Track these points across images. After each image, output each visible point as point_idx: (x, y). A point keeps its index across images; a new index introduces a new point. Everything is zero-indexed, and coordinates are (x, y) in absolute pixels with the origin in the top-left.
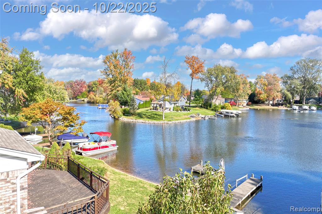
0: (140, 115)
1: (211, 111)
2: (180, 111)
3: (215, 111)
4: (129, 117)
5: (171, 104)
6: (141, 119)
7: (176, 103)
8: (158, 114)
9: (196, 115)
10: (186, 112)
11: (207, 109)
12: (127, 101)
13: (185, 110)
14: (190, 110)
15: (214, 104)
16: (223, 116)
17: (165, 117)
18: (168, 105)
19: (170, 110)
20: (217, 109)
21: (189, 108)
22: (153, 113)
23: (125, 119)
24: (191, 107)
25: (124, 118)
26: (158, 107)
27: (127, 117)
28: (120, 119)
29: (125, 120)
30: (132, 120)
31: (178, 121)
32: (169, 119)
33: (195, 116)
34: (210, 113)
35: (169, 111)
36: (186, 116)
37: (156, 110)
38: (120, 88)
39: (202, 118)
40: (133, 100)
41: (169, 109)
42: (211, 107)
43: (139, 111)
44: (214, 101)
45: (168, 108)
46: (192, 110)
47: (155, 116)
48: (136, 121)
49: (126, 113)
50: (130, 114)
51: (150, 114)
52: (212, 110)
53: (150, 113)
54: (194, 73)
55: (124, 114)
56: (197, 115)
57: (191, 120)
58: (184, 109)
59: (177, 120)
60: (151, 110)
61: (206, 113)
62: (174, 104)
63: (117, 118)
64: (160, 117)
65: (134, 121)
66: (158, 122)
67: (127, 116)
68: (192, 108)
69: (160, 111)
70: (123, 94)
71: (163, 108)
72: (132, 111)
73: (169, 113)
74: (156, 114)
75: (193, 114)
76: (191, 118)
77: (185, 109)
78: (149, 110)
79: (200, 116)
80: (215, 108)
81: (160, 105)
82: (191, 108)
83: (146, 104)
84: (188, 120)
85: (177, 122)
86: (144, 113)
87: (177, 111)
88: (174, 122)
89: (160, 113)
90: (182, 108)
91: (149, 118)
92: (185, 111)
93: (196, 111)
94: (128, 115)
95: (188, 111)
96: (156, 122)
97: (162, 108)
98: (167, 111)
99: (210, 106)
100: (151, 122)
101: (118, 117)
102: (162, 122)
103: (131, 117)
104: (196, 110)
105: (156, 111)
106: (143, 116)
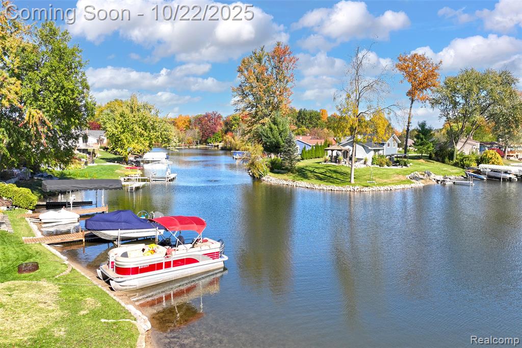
0: (302, 173)
1: (454, 167)
2: (386, 166)
3: (463, 166)
4: (280, 176)
5: (368, 151)
6: (304, 180)
7: (379, 150)
8: (340, 171)
9: (424, 175)
10: (399, 167)
11: (443, 162)
12: (278, 143)
13: (396, 163)
14: (408, 165)
15: (458, 153)
16: (485, 178)
17: (354, 178)
18: (360, 152)
19: (365, 163)
20: (468, 162)
21: (406, 160)
22: (330, 168)
23: (273, 179)
24: (409, 158)
25: (271, 178)
26: (341, 157)
27: (276, 175)
28: (264, 178)
29: (272, 182)
30: (285, 183)
31: (386, 187)
32: (364, 183)
33: (421, 177)
34: (451, 171)
35: (365, 166)
36: (401, 177)
37: (336, 162)
38: (267, 120)
39: (438, 181)
40: (289, 142)
41: (363, 161)
42: (452, 160)
43: (301, 164)
44: (458, 147)
45: (362, 159)
46: (412, 164)
47: (334, 175)
48: (295, 185)
49: (275, 168)
50: (283, 169)
51: (322, 171)
52: (456, 165)
53: (323, 168)
54: (416, 89)
55: (272, 171)
56: (426, 175)
57: (413, 185)
58: (396, 161)
59: (383, 185)
60: (325, 162)
61: (442, 171)
62: (374, 150)
63: (258, 177)
64: (344, 177)
65: (290, 184)
66: (340, 187)
67: (278, 173)
68: (411, 160)
69: (344, 165)
70: (271, 129)
71: (351, 159)
72: (287, 164)
73: (363, 169)
74: (335, 172)
75: (416, 172)
76: (414, 181)
77: (398, 161)
78: (323, 163)
79: (432, 176)
80: (463, 160)
81: (345, 153)
82: (409, 160)
83: (317, 151)
84: (408, 186)
85: (382, 188)
86: (310, 169)
87: (381, 165)
88: (375, 188)
89: (344, 170)
90: (390, 159)
91: (321, 179)
92: (396, 165)
93: (421, 167)
94: (279, 171)
95: (404, 167)
96: (335, 187)
97: (348, 159)
98: (359, 165)
99: (451, 156)
100: (325, 189)
101: (260, 176)
102: (349, 189)
103: (285, 176)
104: (420, 164)
105: (337, 165)
106: (309, 174)
